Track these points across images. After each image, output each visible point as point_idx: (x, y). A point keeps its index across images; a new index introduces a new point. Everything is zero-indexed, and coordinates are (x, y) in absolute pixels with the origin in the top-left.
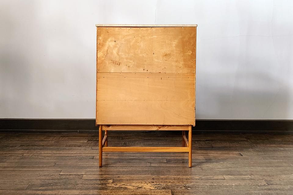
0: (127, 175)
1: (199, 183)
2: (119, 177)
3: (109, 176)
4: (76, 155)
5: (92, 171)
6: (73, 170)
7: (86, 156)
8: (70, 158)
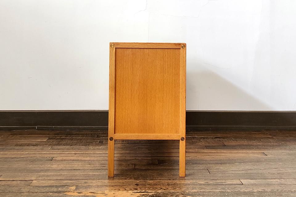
0: (99, 179)
1: (204, 189)
2: (85, 183)
3: (71, 181)
4: (28, 155)
5: (48, 176)
6: (20, 174)
7: (42, 157)
8: (18, 160)
